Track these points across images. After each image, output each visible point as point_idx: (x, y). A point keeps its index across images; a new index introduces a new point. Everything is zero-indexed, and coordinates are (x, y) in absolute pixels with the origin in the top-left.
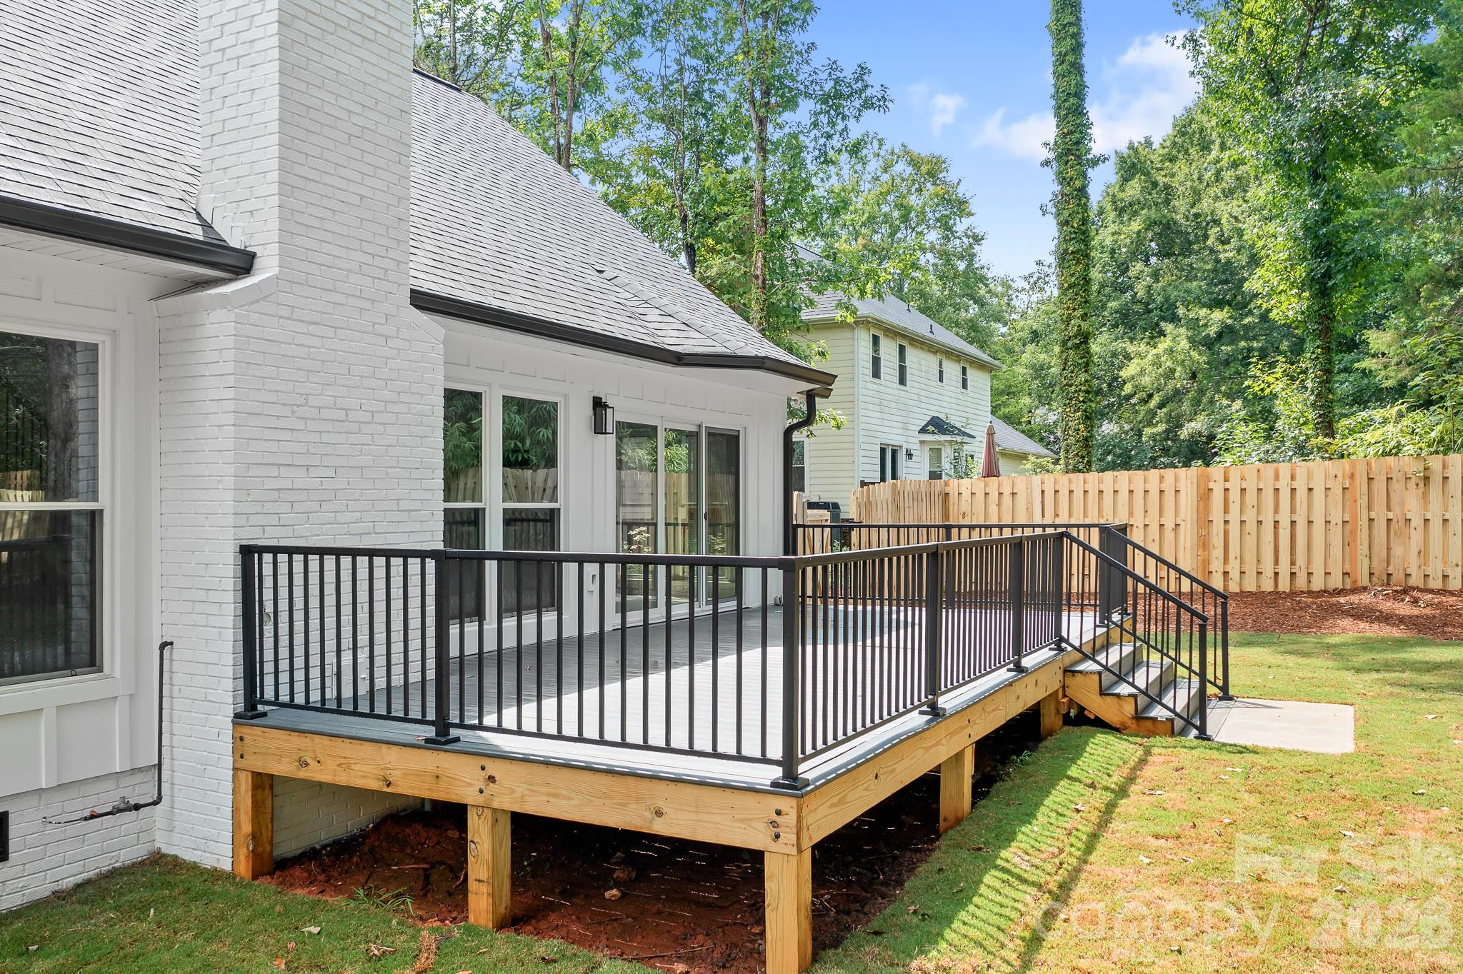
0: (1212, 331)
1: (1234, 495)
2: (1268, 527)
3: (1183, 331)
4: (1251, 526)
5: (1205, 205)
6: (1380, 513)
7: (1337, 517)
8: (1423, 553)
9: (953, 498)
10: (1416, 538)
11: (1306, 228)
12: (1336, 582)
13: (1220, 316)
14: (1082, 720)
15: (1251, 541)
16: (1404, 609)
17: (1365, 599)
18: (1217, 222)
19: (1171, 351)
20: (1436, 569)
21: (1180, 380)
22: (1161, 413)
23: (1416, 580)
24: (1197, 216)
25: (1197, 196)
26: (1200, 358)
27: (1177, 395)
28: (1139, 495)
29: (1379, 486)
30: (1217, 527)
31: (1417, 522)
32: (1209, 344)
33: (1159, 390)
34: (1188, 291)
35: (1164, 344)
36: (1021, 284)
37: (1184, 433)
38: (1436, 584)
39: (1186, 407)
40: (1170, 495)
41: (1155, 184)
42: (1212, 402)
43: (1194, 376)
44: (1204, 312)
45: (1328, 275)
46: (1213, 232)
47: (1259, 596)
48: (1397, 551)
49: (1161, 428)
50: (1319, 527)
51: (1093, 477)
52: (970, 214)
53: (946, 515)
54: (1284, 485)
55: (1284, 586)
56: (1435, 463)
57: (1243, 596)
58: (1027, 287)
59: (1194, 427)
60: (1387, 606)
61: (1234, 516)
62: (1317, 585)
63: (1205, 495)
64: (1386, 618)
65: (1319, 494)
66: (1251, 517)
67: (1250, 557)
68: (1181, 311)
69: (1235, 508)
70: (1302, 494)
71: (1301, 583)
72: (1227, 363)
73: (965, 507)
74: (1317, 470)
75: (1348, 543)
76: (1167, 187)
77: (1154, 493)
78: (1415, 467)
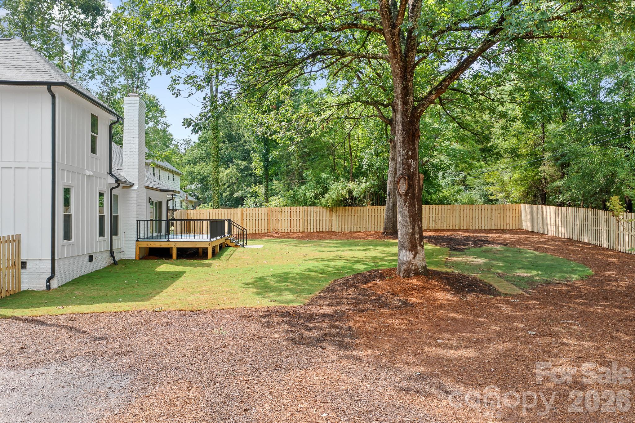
0: (242, 167)
1: (248, 214)
2: (254, 220)
3: (234, 166)
4: (251, 220)
5: (240, 131)
6: (274, 218)
7: (266, 219)
8: (281, 225)
9: (189, 214)
10: (280, 222)
11: (263, 156)
12: (266, 231)
13: (244, 163)
14: (228, 246)
15: (251, 223)
16: (276, 235)
17: (271, 234)
18: (244, 136)
19: (231, 172)
20: (282, 229)
21: (234, 180)
22: (228, 189)
23: (279, 231)
24: (238, 134)
25: (239, 128)
26: (239, 175)
27: (233, 184)
28: (229, 214)
29: (274, 212)
30: (245, 221)
31: (280, 220)
32: (241, 171)
33: (227, 182)
34: (236, 155)
35: (229, 170)
36: (182, 142)
37: (235, 196)
38: (283, 231)
39: (235, 187)
40: (236, 214)
41: (227, 121)
42: (242, 187)
43: (238, 179)
44: (240, 162)
45: (267, 166)
46: (243, 139)
47: (253, 234)
48: (276, 225)
49: (228, 193)
50: (263, 220)
51: (220, 209)
52: (166, 117)
53: (188, 217)
54: (257, 212)
55: (257, 232)
56: (283, 208)
57: (249, 234)
58: (185, 143)
59: (237, 194)
60: (274, 235)
61: (248, 218)
62: (263, 232)
63: (242, 214)
64: (273, 237)
65: (263, 214)
66: (251, 218)
67: (251, 226)
68: (234, 160)
69: (248, 217)
70: (260, 214)
71: (260, 232)
72: (246, 176)
73: (192, 216)
74: (263, 210)
75: (268, 224)
76: (230, 123)
77: (233, 214)
78: (279, 209)
